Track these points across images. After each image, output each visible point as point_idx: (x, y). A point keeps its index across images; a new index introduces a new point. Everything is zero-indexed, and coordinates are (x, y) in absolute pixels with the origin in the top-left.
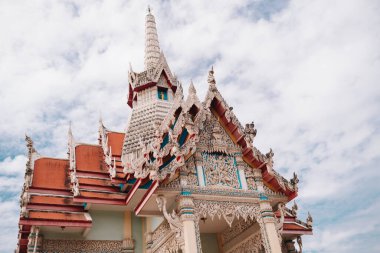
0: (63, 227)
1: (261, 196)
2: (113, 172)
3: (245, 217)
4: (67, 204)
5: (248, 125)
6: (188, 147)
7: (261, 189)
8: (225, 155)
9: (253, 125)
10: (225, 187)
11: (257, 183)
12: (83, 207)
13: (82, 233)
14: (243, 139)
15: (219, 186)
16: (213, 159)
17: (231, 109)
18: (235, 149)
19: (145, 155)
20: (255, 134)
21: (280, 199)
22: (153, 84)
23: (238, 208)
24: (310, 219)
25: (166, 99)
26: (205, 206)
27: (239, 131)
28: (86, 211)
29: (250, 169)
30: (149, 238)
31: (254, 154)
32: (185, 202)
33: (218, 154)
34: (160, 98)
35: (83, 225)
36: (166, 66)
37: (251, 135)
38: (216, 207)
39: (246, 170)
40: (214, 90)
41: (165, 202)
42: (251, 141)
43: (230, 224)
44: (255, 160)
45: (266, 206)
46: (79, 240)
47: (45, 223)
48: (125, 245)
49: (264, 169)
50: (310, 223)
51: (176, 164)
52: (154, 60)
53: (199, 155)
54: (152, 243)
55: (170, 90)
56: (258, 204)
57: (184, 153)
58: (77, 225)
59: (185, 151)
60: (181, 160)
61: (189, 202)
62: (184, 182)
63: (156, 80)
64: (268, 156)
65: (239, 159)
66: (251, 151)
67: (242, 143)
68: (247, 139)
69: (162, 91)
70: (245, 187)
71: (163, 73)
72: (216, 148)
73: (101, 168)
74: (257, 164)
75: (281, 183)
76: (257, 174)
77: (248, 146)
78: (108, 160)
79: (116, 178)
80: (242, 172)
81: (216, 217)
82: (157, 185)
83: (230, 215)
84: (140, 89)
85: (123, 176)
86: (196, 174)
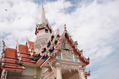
0: (15, 70)
1: (79, 63)
2: (32, 54)
3: (74, 69)
4: (16, 63)
5: (75, 42)
6: (59, 47)
7: (79, 61)
8: (69, 50)
9: (77, 42)
10: (69, 60)
11: (78, 59)
12: (22, 64)
13: (21, 73)
14: (74, 46)
15: (67, 59)
16: (65, 51)
17: (71, 36)
18: (72, 49)
19: (42, 49)
20: (77, 44)
21: (84, 64)
22: (44, 28)
23: (72, 66)
24: (90, 72)
25: (47, 33)
26: (63, 65)
27: (73, 43)
28: (23, 66)
29: (76, 55)
30: (42, 75)
31: (77, 51)
32: (57, 64)
33: (67, 50)
34: (46, 32)
35: (22, 70)
36: (48, 23)
37: (76, 45)
38: (66, 66)
39: (75, 55)
40: (66, 31)
41: (51, 63)
42: (76, 46)
43: (70, 71)
44: (78, 52)
45: (80, 66)
46: (20, 75)
47: (10, 69)
48: (35, 77)
49: (80, 55)
50: (89, 73)
51: (55, 52)
52: (44, 21)
53: (61, 50)
54: (43, 77)
55: (49, 30)
56: (78, 66)
57: (57, 48)
58: (20, 70)
59: (58, 48)
60: (56, 51)
61: (59, 64)
62: (57, 58)
63: (45, 27)
64: (81, 51)
65: (73, 52)
66: (76, 50)
67: (74, 47)
68: (75, 46)
69: (46, 30)
70: (74, 60)
71: (47, 25)
72: (66, 48)
73: (27, 52)
74: (78, 53)
75: (85, 60)
76: (78, 57)
77: (76, 48)
78: (30, 50)
79: (33, 56)
80: (73, 56)
81: (66, 69)
82: (50, 58)
83: (70, 69)
84: (39, 29)
85: (35, 55)
86: (60, 55)
